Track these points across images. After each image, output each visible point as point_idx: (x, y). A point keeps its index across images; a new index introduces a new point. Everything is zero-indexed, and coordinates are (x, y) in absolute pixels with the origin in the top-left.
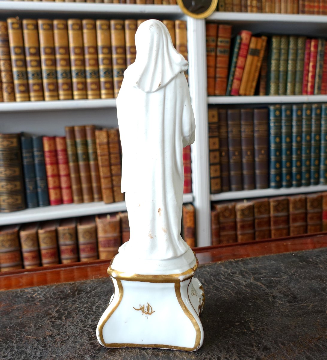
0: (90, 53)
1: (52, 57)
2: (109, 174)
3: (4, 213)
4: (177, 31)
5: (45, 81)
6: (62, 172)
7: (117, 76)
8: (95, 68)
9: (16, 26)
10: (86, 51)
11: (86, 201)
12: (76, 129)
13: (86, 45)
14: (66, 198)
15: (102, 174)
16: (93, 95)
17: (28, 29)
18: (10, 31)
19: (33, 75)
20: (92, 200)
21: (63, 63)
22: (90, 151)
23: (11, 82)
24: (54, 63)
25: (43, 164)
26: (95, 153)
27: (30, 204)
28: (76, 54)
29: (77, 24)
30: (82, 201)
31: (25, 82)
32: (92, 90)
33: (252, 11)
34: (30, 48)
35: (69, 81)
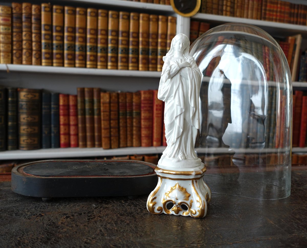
0: (102, 34)
1: (73, 35)
2: (108, 126)
3: (23, 150)
4: (169, 24)
5: (66, 52)
6: (72, 123)
7: (121, 53)
8: (104, 46)
9: (48, 9)
10: (99, 32)
11: (88, 146)
12: (86, 90)
13: (100, 28)
14: (72, 142)
15: (103, 126)
16: (101, 65)
17: (56, 12)
18: (43, 13)
19: (57, 47)
20: (93, 146)
21: (81, 39)
22: (95, 108)
23: (39, 50)
24: (74, 39)
25: (57, 115)
26: (99, 109)
27: (44, 145)
28: (91, 34)
29: (94, 12)
30: (85, 146)
31: (50, 51)
32: (101, 61)
33: (226, 15)
34: (56, 26)
35: (84, 53)
